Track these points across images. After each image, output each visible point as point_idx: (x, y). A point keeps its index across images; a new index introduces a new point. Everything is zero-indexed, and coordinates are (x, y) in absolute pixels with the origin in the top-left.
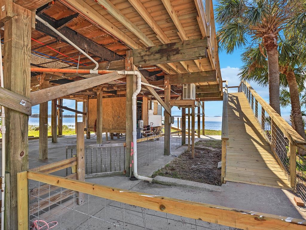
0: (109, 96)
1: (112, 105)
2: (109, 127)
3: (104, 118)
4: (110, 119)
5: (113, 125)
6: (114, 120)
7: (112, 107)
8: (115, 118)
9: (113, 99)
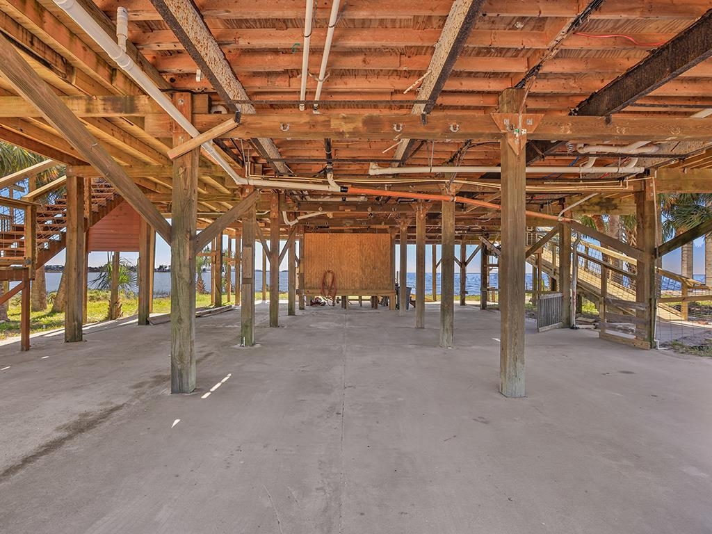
0: (354, 230)
1: (360, 245)
2: (354, 286)
3: (343, 269)
4: (356, 271)
5: (361, 282)
6: (364, 274)
7: (361, 251)
8: (366, 270)
9: (364, 237)
